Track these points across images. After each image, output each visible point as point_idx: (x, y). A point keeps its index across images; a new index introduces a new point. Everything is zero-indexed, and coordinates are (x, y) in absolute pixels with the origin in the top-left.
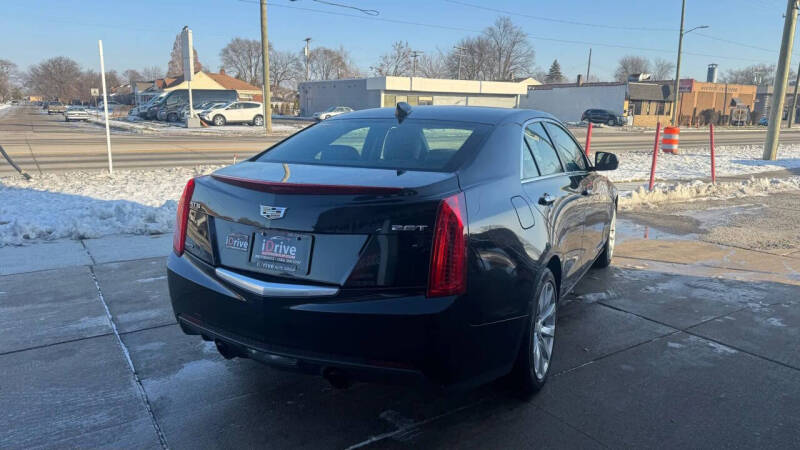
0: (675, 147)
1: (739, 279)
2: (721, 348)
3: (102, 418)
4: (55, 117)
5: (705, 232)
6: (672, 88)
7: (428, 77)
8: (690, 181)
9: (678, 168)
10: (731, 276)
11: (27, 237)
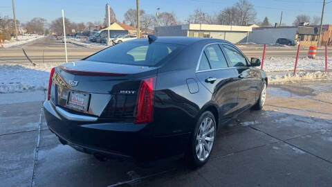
0: (314, 56)
1: (321, 117)
2: (298, 151)
3: (15, 166)
4: (59, 41)
5: (314, 95)
6: (319, 29)
7: (209, 24)
8: (315, 71)
9: (313, 65)
10: (317, 116)
11: (24, 89)
